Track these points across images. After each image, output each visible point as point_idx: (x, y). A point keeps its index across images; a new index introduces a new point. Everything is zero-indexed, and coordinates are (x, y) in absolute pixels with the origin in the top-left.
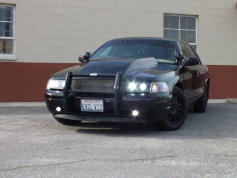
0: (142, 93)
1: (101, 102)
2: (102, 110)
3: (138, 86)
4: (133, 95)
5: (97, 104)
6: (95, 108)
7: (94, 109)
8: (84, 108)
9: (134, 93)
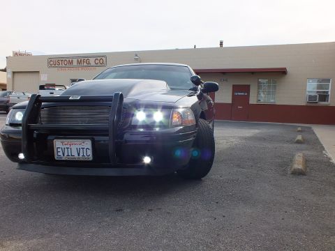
0: (157, 127)
1: (88, 144)
2: (91, 158)
3: (149, 116)
4: (142, 130)
5: (81, 147)
6: (79, 155)
7: (76, 155)
8: (61, 154)
9: (143, 126)
